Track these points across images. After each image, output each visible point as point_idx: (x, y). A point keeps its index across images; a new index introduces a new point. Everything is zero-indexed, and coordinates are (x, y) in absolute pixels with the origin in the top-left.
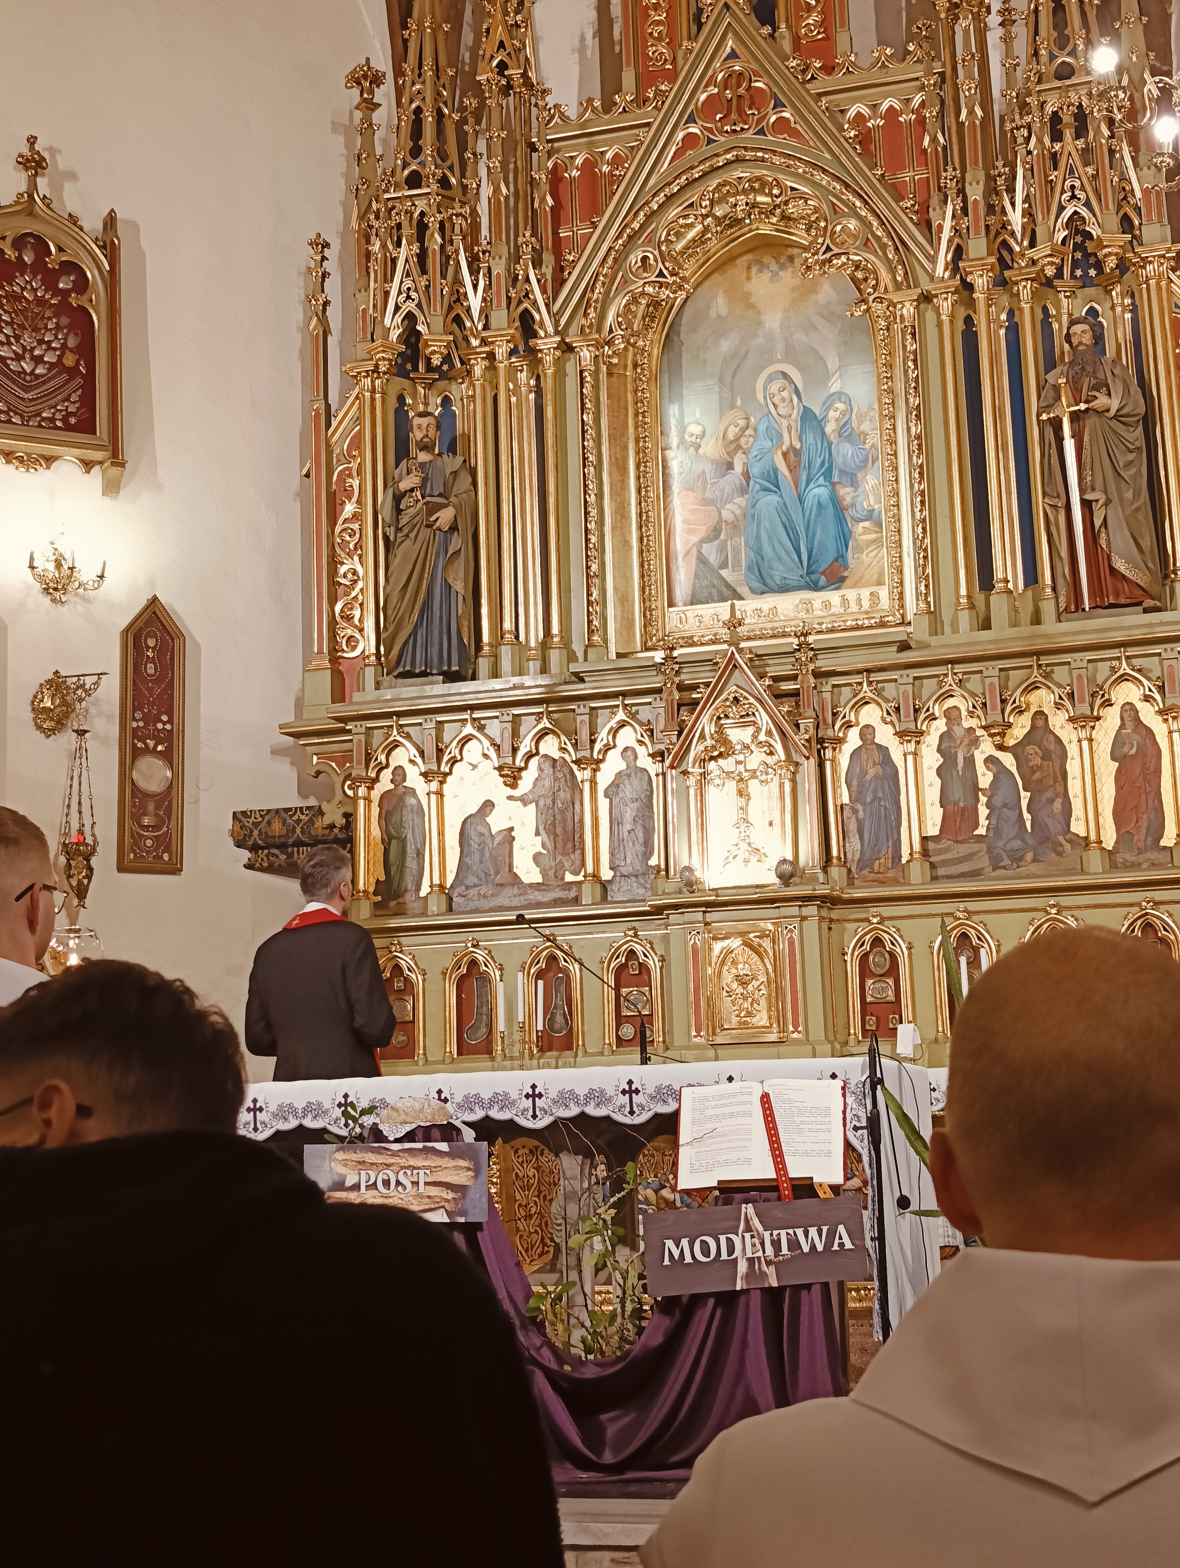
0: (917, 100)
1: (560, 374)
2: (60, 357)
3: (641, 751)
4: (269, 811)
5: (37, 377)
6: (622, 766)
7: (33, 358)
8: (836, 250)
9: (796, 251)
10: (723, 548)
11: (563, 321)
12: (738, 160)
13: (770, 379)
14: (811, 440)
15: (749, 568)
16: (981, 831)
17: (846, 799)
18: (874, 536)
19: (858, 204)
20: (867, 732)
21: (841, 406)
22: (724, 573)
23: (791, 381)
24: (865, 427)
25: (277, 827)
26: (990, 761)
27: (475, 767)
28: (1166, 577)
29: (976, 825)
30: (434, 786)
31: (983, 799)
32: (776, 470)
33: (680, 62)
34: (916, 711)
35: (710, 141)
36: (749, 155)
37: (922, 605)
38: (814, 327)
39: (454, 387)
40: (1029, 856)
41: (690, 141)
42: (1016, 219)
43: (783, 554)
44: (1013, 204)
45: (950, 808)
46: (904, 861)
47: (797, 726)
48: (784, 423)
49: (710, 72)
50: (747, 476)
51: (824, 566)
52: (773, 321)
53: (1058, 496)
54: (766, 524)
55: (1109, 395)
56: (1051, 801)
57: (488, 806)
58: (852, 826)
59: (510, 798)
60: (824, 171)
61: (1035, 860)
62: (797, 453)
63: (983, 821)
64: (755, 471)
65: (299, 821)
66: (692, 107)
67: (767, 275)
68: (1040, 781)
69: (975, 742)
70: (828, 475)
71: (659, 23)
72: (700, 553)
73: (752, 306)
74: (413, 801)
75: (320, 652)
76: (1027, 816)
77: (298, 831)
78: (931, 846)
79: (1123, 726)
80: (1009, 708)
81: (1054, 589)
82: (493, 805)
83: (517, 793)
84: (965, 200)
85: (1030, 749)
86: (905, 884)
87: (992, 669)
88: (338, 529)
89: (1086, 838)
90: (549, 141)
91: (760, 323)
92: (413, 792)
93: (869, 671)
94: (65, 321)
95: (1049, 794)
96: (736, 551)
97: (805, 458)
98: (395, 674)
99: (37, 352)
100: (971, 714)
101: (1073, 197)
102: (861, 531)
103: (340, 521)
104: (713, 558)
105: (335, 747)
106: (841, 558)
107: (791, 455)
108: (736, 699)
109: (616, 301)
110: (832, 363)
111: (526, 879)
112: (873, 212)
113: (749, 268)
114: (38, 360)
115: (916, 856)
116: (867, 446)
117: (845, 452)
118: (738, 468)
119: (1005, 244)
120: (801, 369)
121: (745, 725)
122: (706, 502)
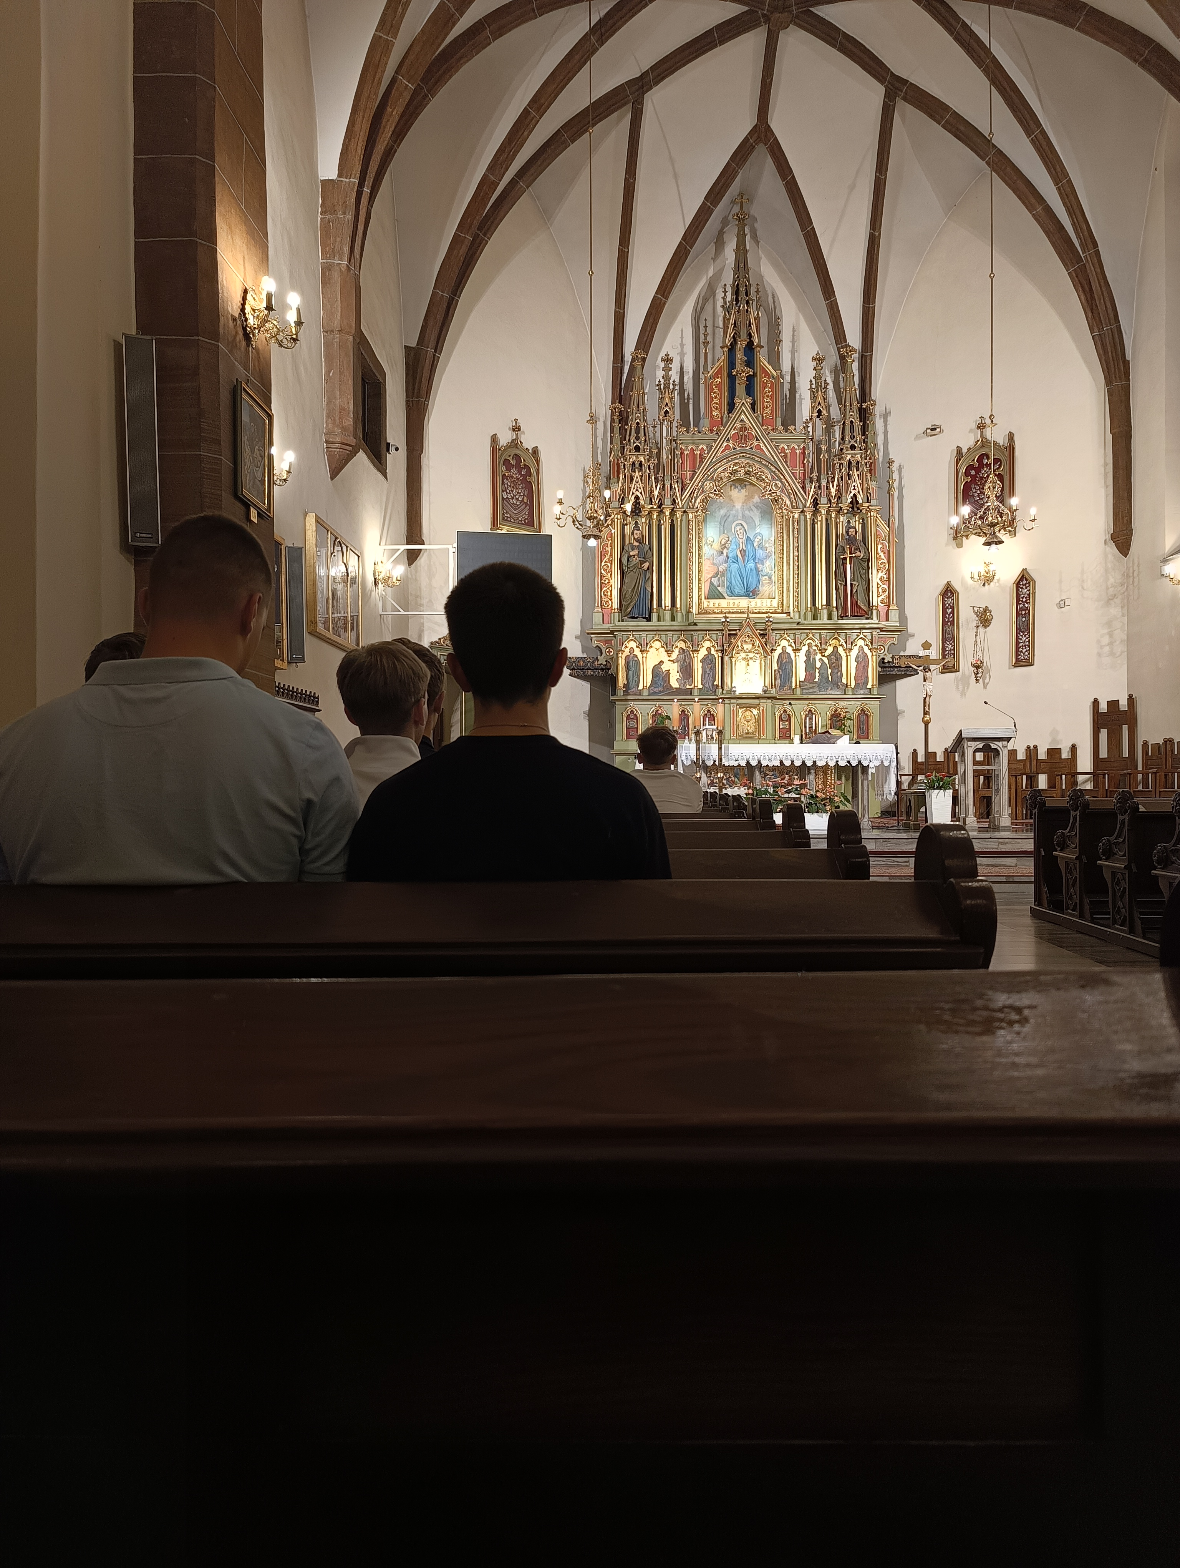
0: (802, 447)
1: (681, 521)
2: (523, 498)
3: (712, 649)
4: (578, 658)
5: (518, 505)
6: (707, 653)
7: (516, 498)
8: (773, 491)
9: (747, 483)
10: (719, 580)
11: (683, 503)
12: (743, 456)
13: (737, 525)
14: (749, 548)
15: (727, 588)
16: (816, 680)
17: (776, 668)
18: (768, 581)
19: (782, 477)
20: (784, 648)
21: (760, 538)
22: (719, 588)
23: (744, 527)
24: (767, 545)
25: (581, 663)
26: (820, 659)
27: (657, 650)
28: (869, 608)
29: (815, 679)
30: (645, 655)
31: (817, 671)
32: (737, 556)
33: (725, 420)
34: (801, 643)
35: (734, 449)
36: (748, 455)
37: (796, 609)
38: (752, 509)
39: (640, 518)
40: (830, 688)
41: (728, 447)
42: (833, 491)
43: (738, 584)
44: (833, 486)
45: (808, 673)
46: (793, 687)
47: (766, 645)
48: (741, 540)
49: (735, 425)
50: (727, 557)
51: (752, 590)
52: (738, 506)
53: (843, 581)
54: (733, 573)
55: (860, 552)
56: (837, 673)
57: (662, 662)
58: (778, 676)
59: (669, 660)
60: (772, 465)
61: (831, 690)
62: (745, 551)
63: (817, 678)
64: (730, 555)
65: (589, 661)
66: (729, 436)
67: (737, 490)
68: (834, 667)
69: (816, 654)
70: (754, 560)
71: (717, 403)
72: (711, 581)
73: (731, 500)
74: (636, 659)
75: (598, 606)
76: (830, 677)
77: (589, 665)
78: (801, 683)
79: (859, 652)
80: (828, 644)
81: (837, 608)
82: (663, 662)
83: (671, 659)
84: (820, 484)
85: (833, 657)
86: (793, 694)
87: (824, 632)
88: (603, 564)
89: (847, 684)
90: (680, 440)
91: (734, 506)
92: (636, 656)
93: (787, 629)
94: (524, 485)
95: (836, 671)
96: (723, 582)
97: (747, 553)
98: (629, 616)
99: (517, 497)
100: (816, 646)
101: (854, 489)
102: (764, 580)
103: (604, 561)
104: (716, 583)
105: (603, 638)
106: (757, 587)
107: (743, 551)
108: (748, 636)
109: (700, 497)
110: (757, 523)
111: (674, 686)
112: (787, 480)
113: (731, 487)
114: (517, 499)
115: (798, 686)
116: (767, 552)
117: (760, 553)
118: (725, 554)
119: (830, 499)
120: (747, 524)
121: (750, 644)
122: (714, 564)
